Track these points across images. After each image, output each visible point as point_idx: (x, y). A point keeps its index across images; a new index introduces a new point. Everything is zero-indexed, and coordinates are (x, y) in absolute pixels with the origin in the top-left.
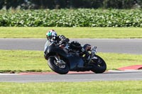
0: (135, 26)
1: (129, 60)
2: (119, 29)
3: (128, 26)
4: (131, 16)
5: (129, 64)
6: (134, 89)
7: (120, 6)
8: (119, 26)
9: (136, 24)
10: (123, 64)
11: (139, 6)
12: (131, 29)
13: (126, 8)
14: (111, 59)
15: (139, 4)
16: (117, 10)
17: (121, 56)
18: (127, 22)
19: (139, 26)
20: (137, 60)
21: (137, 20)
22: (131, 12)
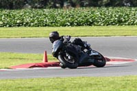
0: (25, 26)
1: (20, 59)
2: (10, 29)
3: (19, 26)
4: (21, 16)
5: (20, 62)
6: (26, 88)
7: (11, 7)
8: (10, 26)
9: (27, 23)
10: (14, 63)
11: (30, 7)
12: (22, 29)
13: (17, 8)
14: (3, 58)
15: (30, 4)
16: (8, 11)
17: (13, 55)
18: (18, 22)
19: (30, 26)
20: (28, 59)
21: (28, 20)
22: (22, 12)
